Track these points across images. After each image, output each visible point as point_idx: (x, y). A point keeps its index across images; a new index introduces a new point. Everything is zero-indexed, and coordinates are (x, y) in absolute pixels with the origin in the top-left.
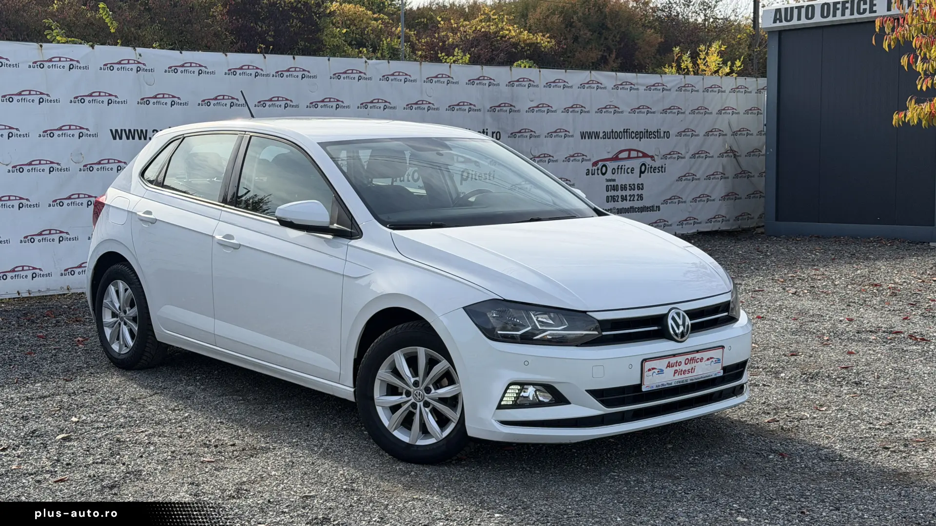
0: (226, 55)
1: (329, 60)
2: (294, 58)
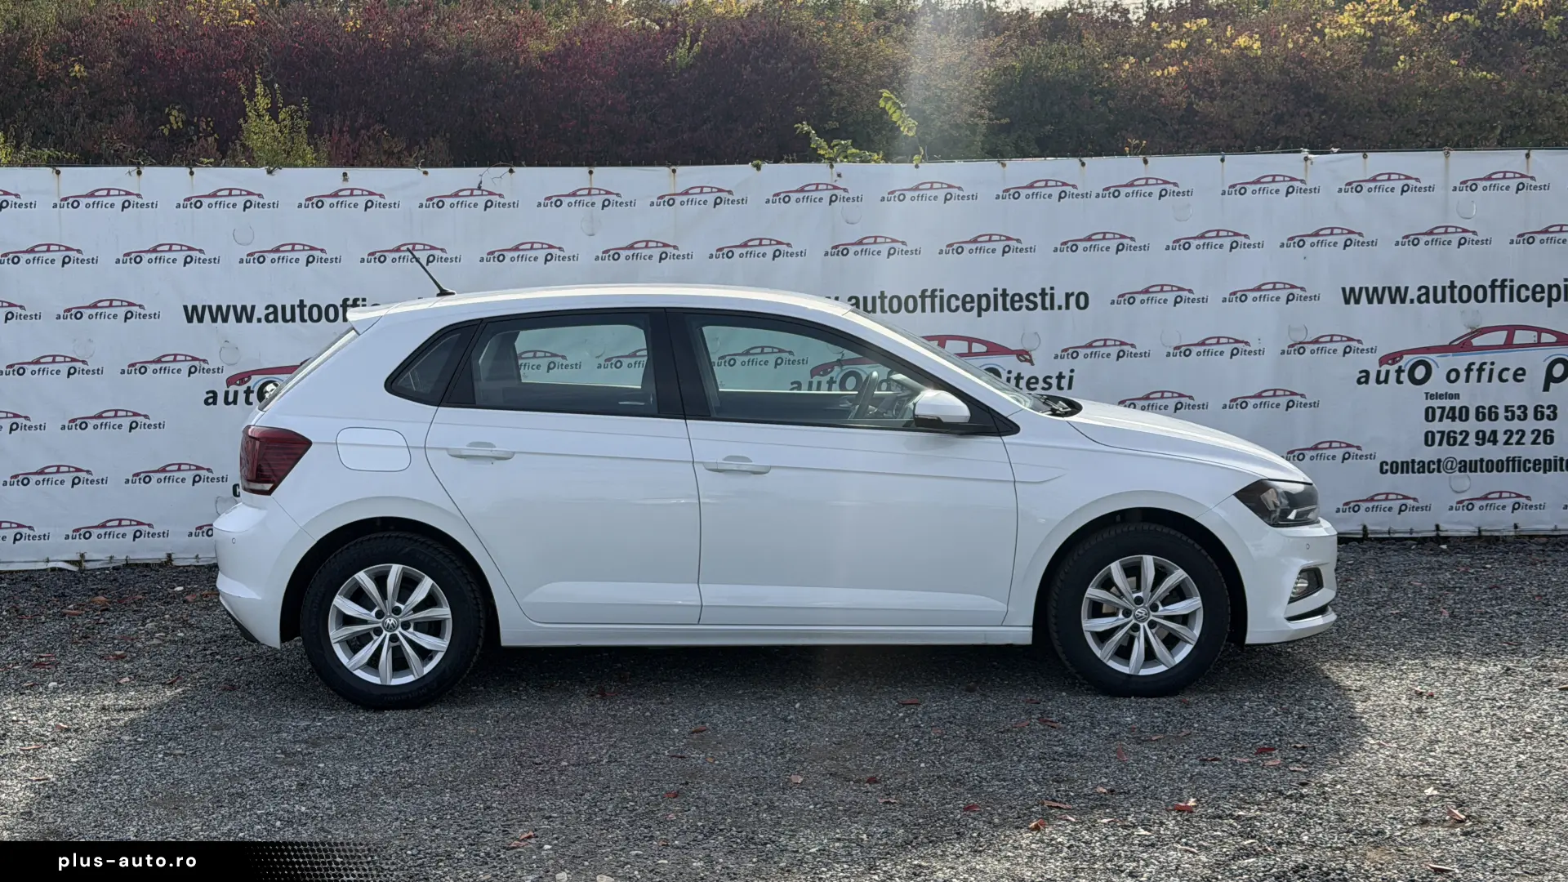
0: (1004, 165)
1: (1223, 160)
2: (1146, 162)
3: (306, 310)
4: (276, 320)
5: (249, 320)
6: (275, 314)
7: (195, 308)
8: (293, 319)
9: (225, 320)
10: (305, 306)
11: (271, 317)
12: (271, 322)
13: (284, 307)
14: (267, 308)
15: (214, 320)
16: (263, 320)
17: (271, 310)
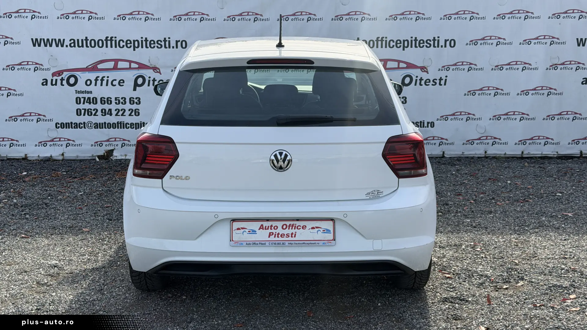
3: (89, 42)
4: (74, 46)
5: (62, 46)
6: (74, 43)
7: (36, 40)
8: (82, 46)
9: (51, 46)
10: (88, 40)
11: (72, 45)
12: (72, 47)
13: (78, 40)
14: (70, 40)
15: (46, 46)
16: (69, 46)
17: (72, 41)
